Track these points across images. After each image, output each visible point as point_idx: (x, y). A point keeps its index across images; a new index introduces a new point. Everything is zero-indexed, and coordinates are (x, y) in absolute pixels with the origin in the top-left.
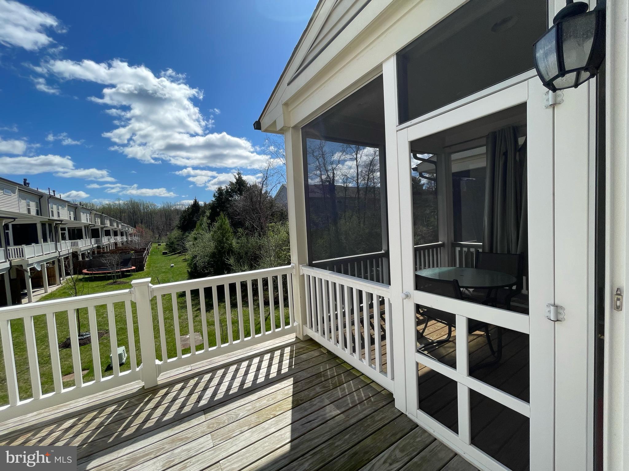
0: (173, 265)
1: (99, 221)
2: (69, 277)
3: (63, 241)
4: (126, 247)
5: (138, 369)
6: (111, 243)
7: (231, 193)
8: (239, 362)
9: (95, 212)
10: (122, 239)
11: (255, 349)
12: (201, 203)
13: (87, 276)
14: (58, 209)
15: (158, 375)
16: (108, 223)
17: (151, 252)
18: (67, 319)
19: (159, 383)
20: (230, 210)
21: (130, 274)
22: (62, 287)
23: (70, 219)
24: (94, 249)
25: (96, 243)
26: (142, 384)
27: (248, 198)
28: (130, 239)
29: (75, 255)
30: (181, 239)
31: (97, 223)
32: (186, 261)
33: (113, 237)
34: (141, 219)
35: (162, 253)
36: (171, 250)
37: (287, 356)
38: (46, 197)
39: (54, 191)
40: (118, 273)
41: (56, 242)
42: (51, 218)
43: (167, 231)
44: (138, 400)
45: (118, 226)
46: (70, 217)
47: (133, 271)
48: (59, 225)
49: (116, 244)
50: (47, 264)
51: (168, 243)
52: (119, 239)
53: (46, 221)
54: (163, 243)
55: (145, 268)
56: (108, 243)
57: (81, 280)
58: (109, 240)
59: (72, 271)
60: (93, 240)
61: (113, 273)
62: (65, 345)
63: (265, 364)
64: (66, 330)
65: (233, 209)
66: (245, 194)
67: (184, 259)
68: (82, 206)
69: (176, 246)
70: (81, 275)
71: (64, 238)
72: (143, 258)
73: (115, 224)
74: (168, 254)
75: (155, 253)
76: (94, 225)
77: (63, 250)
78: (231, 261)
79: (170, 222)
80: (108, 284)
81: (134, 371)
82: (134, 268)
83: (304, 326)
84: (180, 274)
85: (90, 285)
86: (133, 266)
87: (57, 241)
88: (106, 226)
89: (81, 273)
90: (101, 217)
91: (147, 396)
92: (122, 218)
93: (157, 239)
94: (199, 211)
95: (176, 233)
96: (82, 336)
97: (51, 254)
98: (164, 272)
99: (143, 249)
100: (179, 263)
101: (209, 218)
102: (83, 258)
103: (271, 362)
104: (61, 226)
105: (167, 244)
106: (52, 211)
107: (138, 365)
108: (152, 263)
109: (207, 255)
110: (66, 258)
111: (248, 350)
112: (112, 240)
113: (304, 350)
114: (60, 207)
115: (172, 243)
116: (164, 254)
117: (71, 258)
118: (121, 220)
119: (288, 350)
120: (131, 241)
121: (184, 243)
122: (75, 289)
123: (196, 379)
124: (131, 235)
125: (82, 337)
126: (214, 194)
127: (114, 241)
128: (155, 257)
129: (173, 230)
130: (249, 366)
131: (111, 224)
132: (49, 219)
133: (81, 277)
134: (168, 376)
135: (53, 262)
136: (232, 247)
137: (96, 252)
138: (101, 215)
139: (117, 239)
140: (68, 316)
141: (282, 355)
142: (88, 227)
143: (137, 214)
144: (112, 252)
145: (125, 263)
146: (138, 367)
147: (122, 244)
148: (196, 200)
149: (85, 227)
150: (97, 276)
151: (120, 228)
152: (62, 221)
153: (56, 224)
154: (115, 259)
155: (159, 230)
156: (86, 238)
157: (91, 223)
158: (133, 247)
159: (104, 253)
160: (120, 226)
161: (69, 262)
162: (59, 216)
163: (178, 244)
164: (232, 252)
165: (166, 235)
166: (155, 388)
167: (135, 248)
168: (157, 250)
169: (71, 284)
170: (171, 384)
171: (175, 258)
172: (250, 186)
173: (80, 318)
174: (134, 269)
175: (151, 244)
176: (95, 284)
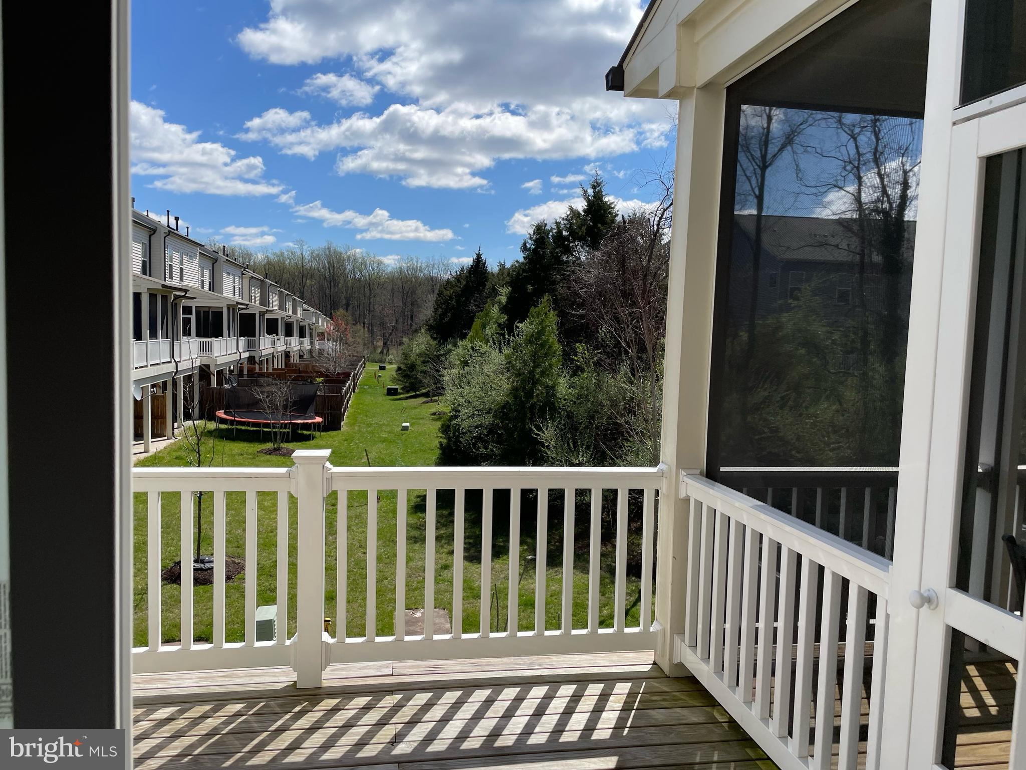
0: (408, 424)
1: (257, 294)
2: (190, 423)
3: (185, 338)
4: (307, 366)
5: (288, 643)
6: (278, 352)
7: (568, 240)
8: (498, 684)
9: (251, 273)
10: (301, 344)
11: (542, 664)
12: (492, 266)
13: (223, 426)
14: (182, 263)
15: (323, 668)
16: (274, 300)
17: (362, 385)
18: (179, 519)
19: (326, 684)
20: (561, 290)
21: (310, 435)
22: (175, 443)
23: (203, 287)
24: (241, 364)
25: (246, 349)
26: (293, 677)
27: (613, 257)
28: (318, 347)
29: (204, 372)
30: (435, 359)
31: (253, 300)
32: (439, 419)
33: (282, 338)
34: (346, 298)
35: (386, 391)
36: (407, 384)
37: (616, 702)
38: (162, 233)
39: (177, 219)
40: (285, 428)
41: (173, 341)
42: (168, 282)
43: (405, 333)
44: (281, 706)
45: (295, 312)
46: (203, 281)
47: (317, 427)
48: (181, 300)
49: (287, 355)
50: (153, 386)
51: (403, 367)
52: (295, 343)
53: (158, 290)
54: (391, 363)
55: (342, 423)
56: (272, 350)
57: (210, 433)
58: (273, 343)
59: (197, 411)
60: (242, 341)
61: (274, 428)
62: (172, 576)
63: (558, 705)
64: (175, 542)
65: (569, 288)
66: (606, 246)
67: (434, 414)
68: (227, 256)
69: (419, 376)
70: (213, 422)
71: (187, 333)
72: (342, 398)
73: (289, 306)
74: (400, 394)
75: (370, 387)
76: (247, 305)
77: (183, 358)
78: (548, 434)
79: (412, 311)
80: (261, 452)
81: (281, 644)
82: (319, 419)
83: (677, 639)
84: (421, 450)
85: (227, 449)
86: (317, 414)
87: (174, 338)
88: (270, 308)
89: (212, 417)
90: (262, 285)
91: (299, 703)
92: (305, 291)
93: (379, 350)
94: (484, 286)
95: (422, 342)
96: (203, 562)
97: (162, 366)
98: (384, 441)
99: (344, 374)
100: (421, 421)
101: (504, 309)
102: (219, 383)
103: (572, 704)
104: (184, 303)
105: (399, 369)
106: (171, 266)
107: (290, 635)
108: (360, 414)
109: (490, 409)
110: (188, 379)
111: (525, 664)
112: (281, 347)
113: (664, 700)
114: (185, 258)
115: (412, 367)
116: (391, 392)
117: (196, 379)
118: (302, 297)
119: (622, 689)
120: (321, 352)
121: (438, 371)
122: (198, 453)
123: (398, 697)
124: (322, 335)
125: (202, 565)
126: (525, 244)
127: (284, 348)
128: (368, 399)
129: (416, 331)
130: (518, 700)
131: (282, 307)
132: (164, 286)
133: (212, 425)
134: (344, 674)
135: (165, 383)
136: (554, 395)
137: (245, 372)
138: (262, 281)
139: (290, 344)
140: (180, 511)
141: (604, 697)
142: (233, 309)
143: (339, 283)
144: (279, 375)
145: (302, 405)
146: (289, 638)
147: (301, 357)
148: (479, 256)
149: (228, 309)
150: (243, 428)
151: (299, 315)
152: (186, 291)
153: (177, 297)
154: (281, 392)
155: (384, 328)
156: (229, 336)
157: (240, 300)
158: (323, 367)
159: (261, 375)
160: (299, 311)
161: (192, 388)
162: (182, 280)
163: (425, 372)
164: (554, 409)
165: (401, 343)
166: (316, 692)
167: (327, 370)
168: (376, 381)
169: (193, 440)
170: (347, 693)
171: (415, 408)
172: (624, 222)
173: (202, 522)
174: (319, 423)
175: (364, 363)
176: (237, 447)
